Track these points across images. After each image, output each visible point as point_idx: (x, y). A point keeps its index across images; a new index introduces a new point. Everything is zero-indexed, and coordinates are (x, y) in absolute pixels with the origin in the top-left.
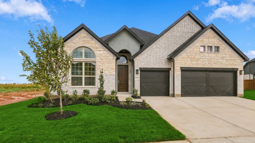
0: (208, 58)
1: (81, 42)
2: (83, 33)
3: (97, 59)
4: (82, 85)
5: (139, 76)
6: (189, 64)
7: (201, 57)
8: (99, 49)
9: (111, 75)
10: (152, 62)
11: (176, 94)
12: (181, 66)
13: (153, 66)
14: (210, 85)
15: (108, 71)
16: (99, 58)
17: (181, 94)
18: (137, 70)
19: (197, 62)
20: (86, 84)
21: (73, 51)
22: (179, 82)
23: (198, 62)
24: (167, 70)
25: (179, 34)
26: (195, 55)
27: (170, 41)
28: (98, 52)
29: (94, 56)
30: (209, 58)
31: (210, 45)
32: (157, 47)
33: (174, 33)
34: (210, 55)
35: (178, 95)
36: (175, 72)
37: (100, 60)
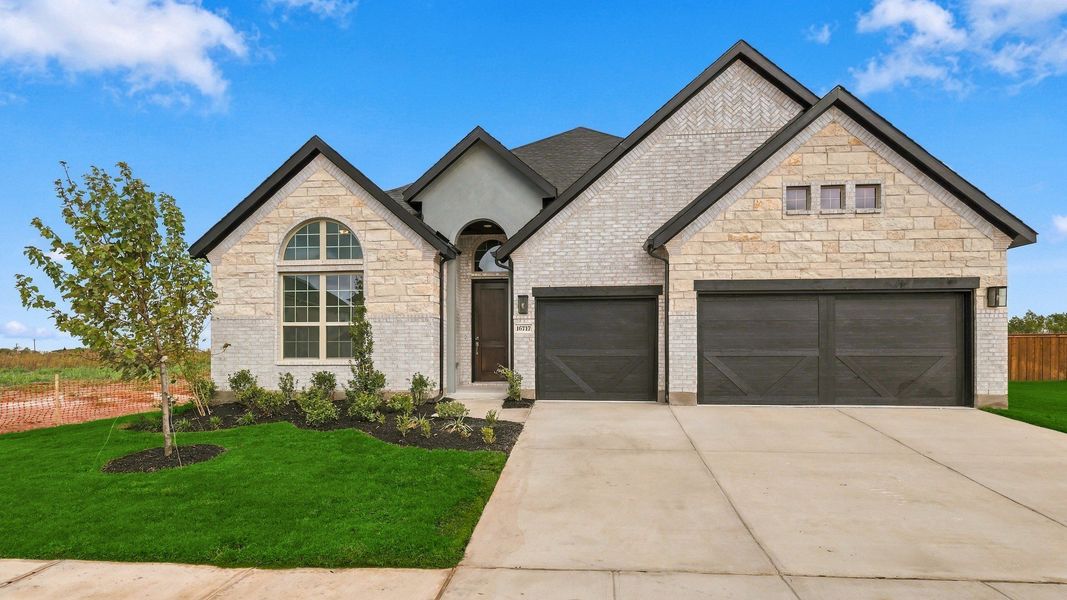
0: (824, 237)
1: (313, 204)
2: (319, 171)
3: (368, 263)
4: (316, 355)
5: (530, 319)
6: (732, 267)
7: (791, 235)
8: (374, 225)
9: (415, 319)
10: (583, 265)
11: (674, 393)
12: (700, 276)
13: (587, 278)
14: (838, 354)
15: (408, 306)
16: (373, 258)
17: (695, 391)
18: (523, 298)
19: (771, 258)
20: (330, 354)
21: (286, 237)
22: (690, 342)
23: (777, 258)
24: (650, 293)
25: (699, 144)
26: (760, 230)
27: (661, 176)
28: (370, 236)
29: (358, 254)
30: (830, 237)
31: (832, 180)
32: (600, 206)
33: (678, 141)
34: (836, 224)
35: (684, 399)
36: (671, 303)
37: (378, 265)
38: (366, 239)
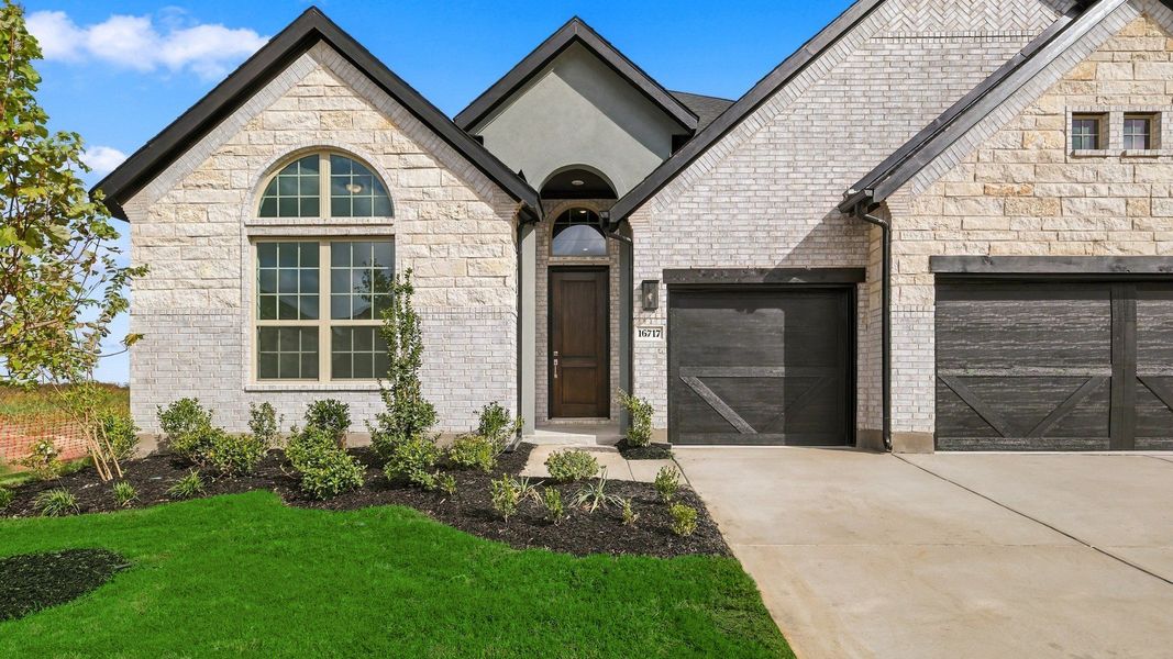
0: (1129, 191)
1: (309, 123)
2: (318, 70)
3: (402, 224)
4: (316, 376)
5: (659, 317)
6: (991, 237)
7: (1080, 188)
8: (413, 160)
9: (481, 315)
10: (741, 234)
11: (900, 434)
12: (937, 248)
13: (750, 255)
14: (1139, 373)
15: (470, 293)
16: (412, 214)
17: (933, 430)
18: (649, 285)
19: (1048, 224)
20: (339, 371)
21: (265, 174)
22: (925, 353)
23: (1060, 223)
24: (842, 279)
25: (921, 52)
26: (1031, 177)
27: (863, 100)
28: (406, 178)
29: (387, 209)
30: (1138, 192)
31: (1142, 105)
32: (772, 143)
33: (887, 47)
34: (1145, 171)
35: (914, 442)
36: (895, 291)
37: (419, 226)
38: (398, 182)
